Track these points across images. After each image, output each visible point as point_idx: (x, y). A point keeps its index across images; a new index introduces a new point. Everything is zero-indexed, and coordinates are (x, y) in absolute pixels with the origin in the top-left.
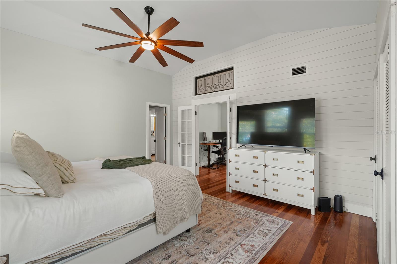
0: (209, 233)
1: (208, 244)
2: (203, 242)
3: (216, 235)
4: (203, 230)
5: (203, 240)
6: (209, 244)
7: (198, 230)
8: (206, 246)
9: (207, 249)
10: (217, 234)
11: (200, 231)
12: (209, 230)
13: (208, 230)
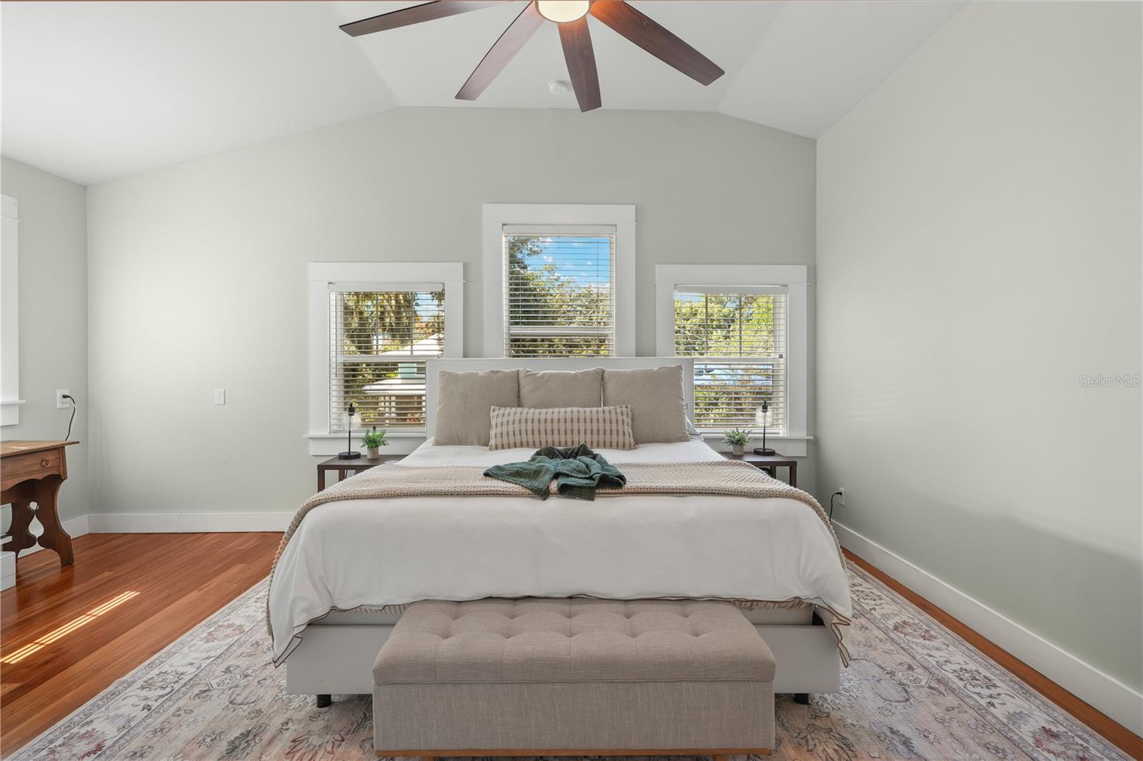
0: (237, 734)
1: (231, 702)
2: (251, 701)
3: (208, 740)
4: (266, 737)
5: (253, 705)
6: (227, 703)
7: (290, 725)
8: (237, 695)
9: (232, 690)
10: (203, 748)
11: (277, 722)
12: (241, 747)
13: (249, 745)
